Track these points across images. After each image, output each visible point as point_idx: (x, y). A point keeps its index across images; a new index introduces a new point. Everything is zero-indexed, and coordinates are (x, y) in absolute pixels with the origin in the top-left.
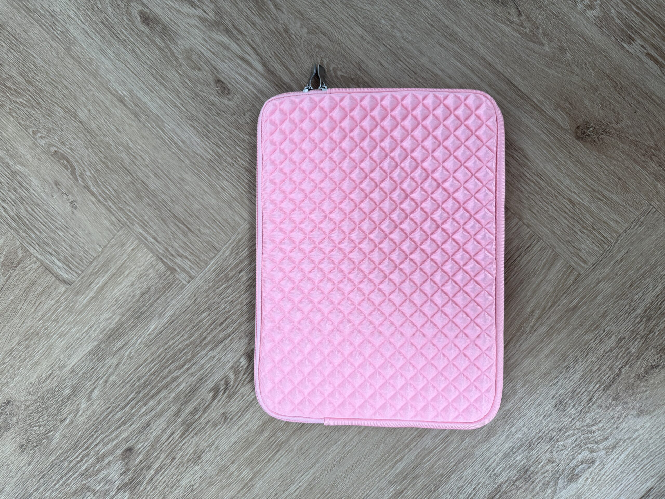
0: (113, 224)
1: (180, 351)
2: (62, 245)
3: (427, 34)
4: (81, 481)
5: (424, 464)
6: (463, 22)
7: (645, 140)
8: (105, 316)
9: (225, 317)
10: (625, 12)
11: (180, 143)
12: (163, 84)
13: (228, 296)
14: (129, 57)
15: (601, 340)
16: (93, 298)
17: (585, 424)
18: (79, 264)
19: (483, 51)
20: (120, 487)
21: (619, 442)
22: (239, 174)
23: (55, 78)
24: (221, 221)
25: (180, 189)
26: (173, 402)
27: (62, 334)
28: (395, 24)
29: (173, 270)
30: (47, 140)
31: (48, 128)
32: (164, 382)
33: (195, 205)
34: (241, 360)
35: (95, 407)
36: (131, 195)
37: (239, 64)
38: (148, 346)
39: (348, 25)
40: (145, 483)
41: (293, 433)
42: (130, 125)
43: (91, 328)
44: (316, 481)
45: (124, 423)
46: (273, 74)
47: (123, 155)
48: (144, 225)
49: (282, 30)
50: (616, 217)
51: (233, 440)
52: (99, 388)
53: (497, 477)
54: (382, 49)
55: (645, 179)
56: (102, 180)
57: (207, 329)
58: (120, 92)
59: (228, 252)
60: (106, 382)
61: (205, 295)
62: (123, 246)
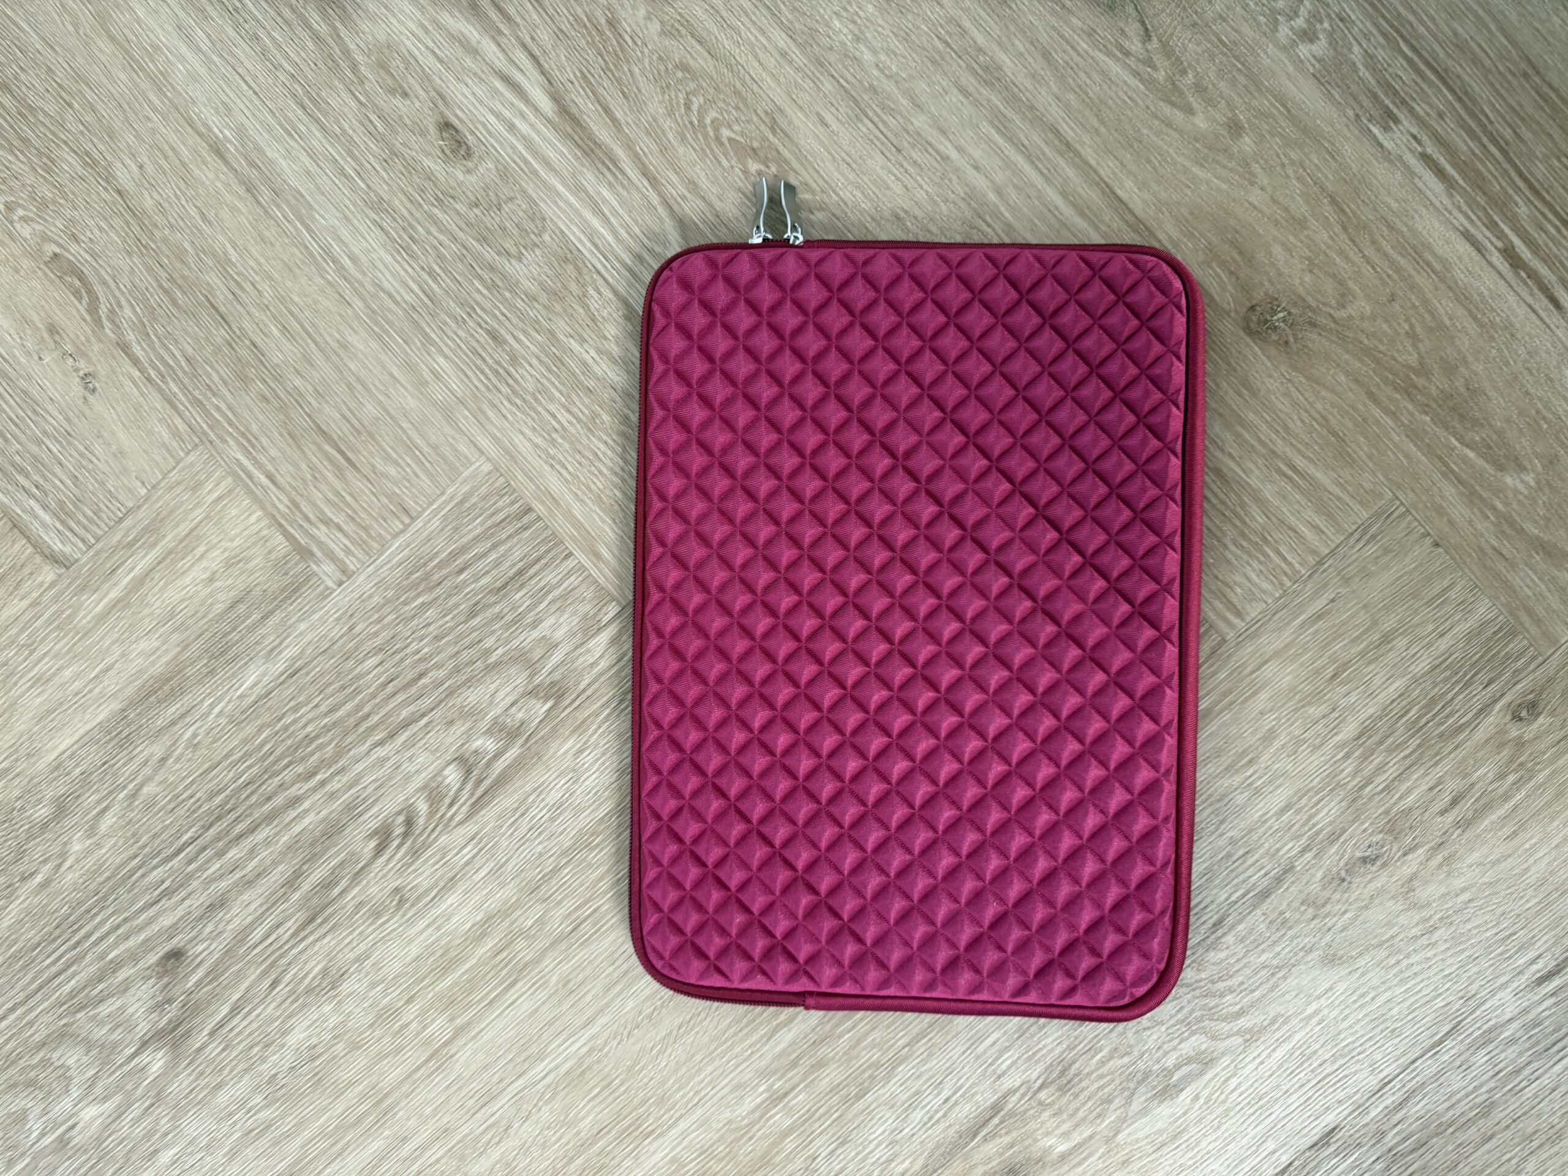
0: (176, 434)
1: (309, 739)
2: (54, 475)
3: (934, 62)
4: (60, 1017)
5: (840, 1037)
6: (1017, 42)
7: (1398, 351)
8: (143, 645)
9: (418, 670)
10: (1381, 54)
11: (347, 262)
12: (318, 121)
13: (428, 625)
14: (244, 51)
15: (1258, 791)
16: (119, 601)
17: (1203, 976)
18: (91, 521)
19: (1055, 113)
20: (147, 1037)
21: (1273, 1022)
22: (475, 344)
23: (66, 83)
24: (426, 449)
25: (337, 368)
26: (283, 854)
27: (39, 679)
28: (863, 33)
29: (305, 553)
30: (37, 227)
31: (42, 198)
32: (267, 808)
33: (370, 407)
34: (446, 772)
35: (103, 851)
36: (225, 372)
37: (496, 91)
38: (236, 721)
39: (754, 23)
40: (205, 1032)
41: (551, 945)
42: (234, 210)
43: (107, 670)
44: (594, 1057)
45: (167, 893)
46: (575, 121)
47: (213, 278)
48: (249, 443)
49: (603, 21)
50: (1318, 520)
51: (414, 950)
52: (116, 808)
53: (999, 1077)
54: (828, 86)
55: (1390, 439)
56: (160, 331)
57: (374, 696)
58: (216, 130)
59: (436, 523)
60: (134, 796)
61: (376, 616)
62: (196, 488)
